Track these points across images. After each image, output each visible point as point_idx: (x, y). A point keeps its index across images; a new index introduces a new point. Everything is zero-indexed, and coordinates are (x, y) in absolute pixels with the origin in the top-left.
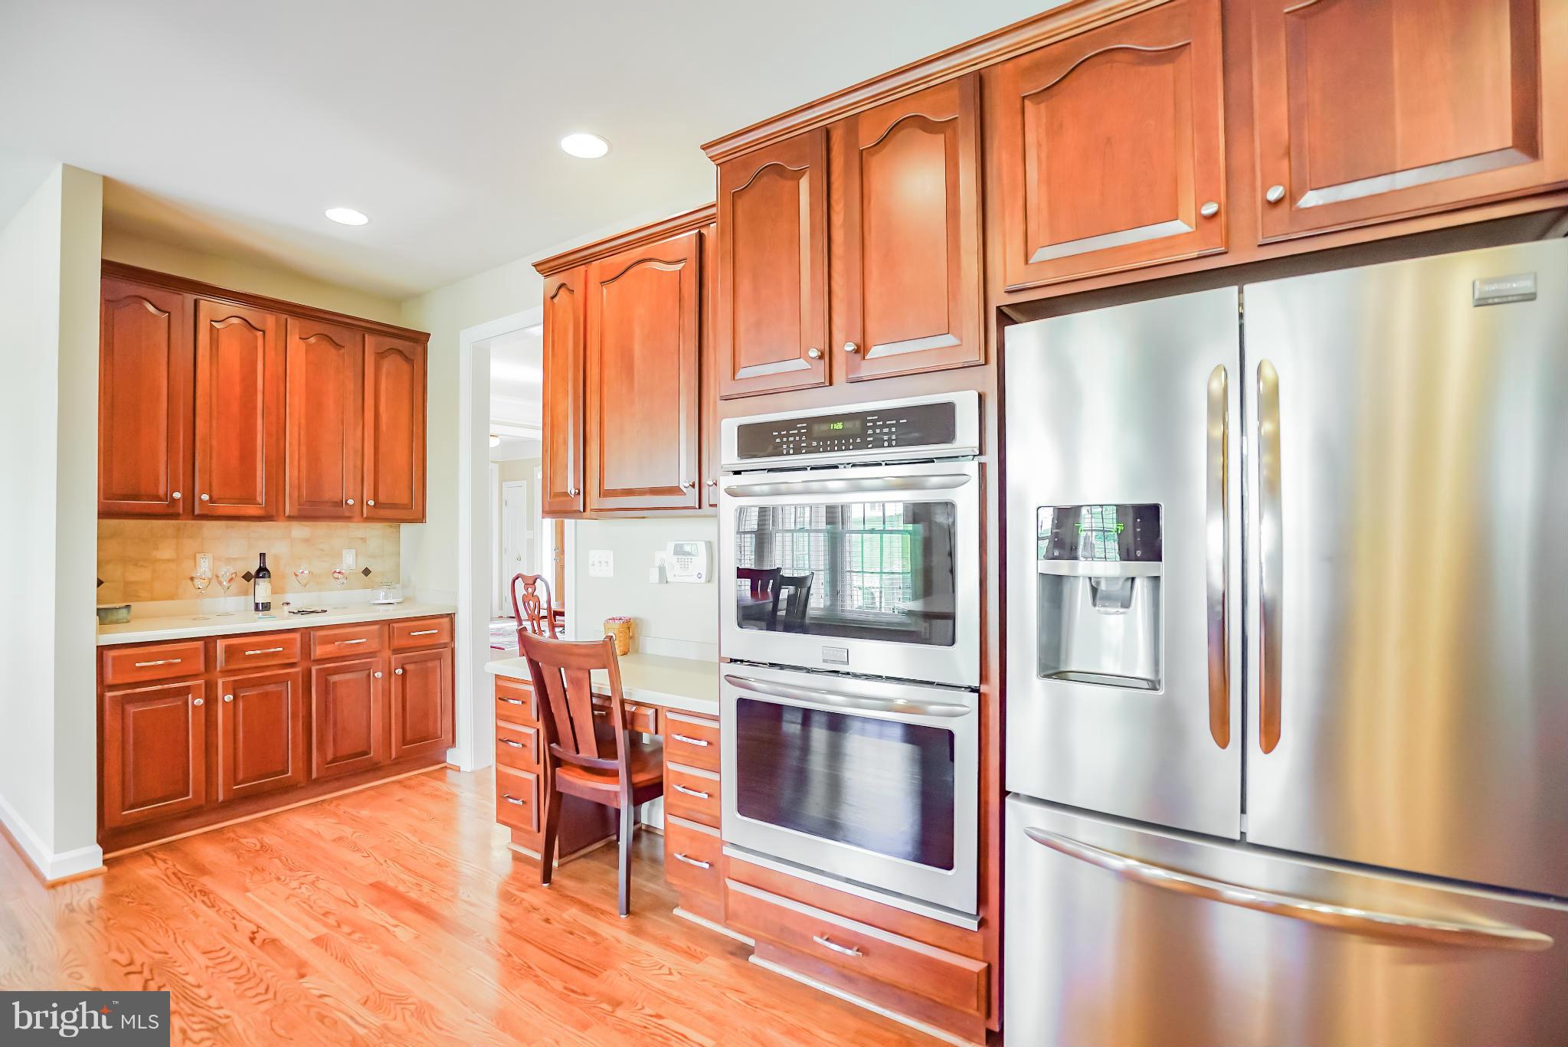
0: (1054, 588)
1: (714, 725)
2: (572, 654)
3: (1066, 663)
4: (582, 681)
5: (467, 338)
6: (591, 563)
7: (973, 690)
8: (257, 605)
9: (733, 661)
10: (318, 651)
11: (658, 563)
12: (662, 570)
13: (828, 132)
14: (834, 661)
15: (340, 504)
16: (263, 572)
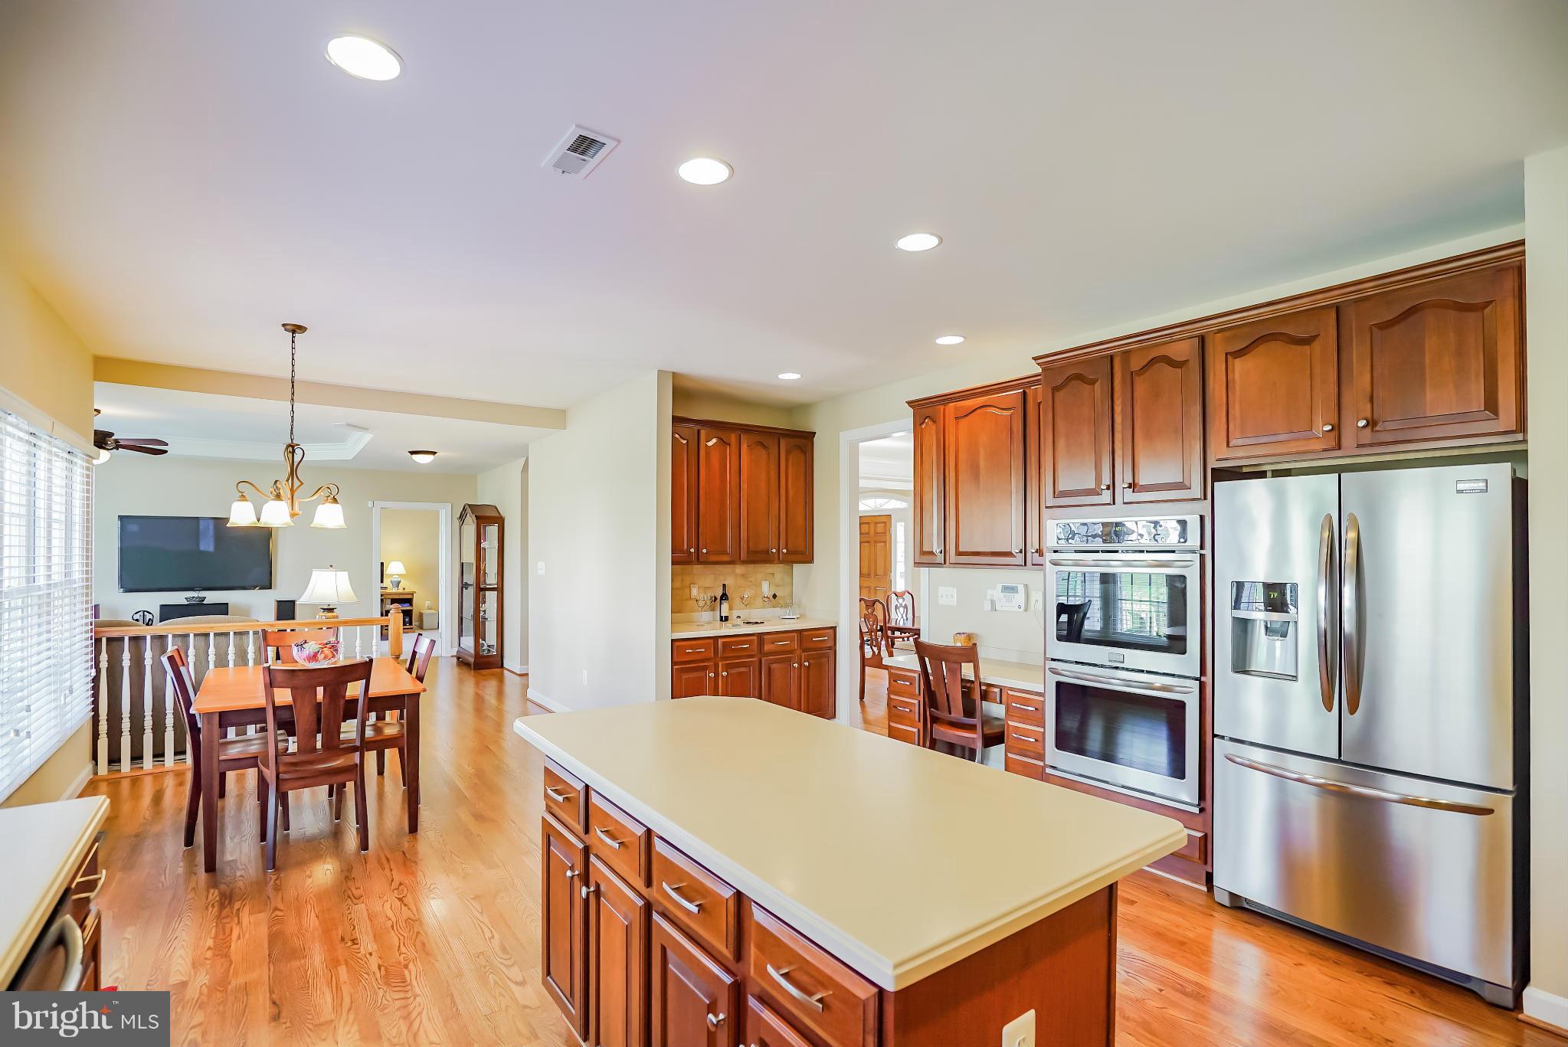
0: (1243, 627)
1: (1041, 699)
2: (951, 653)
3: (1250, 667)
4: (955, 670)
5: (845, 437)
6: (940, 595)
7: (1196, 679)
8: (721, 617)
9: (1053, 660)
10: (767, 648)
11: (989, 597)
12: (993, 602)
13: (1112, 357)
14: (1115, 661)
15: (767, 552)
16: (724, 597)
